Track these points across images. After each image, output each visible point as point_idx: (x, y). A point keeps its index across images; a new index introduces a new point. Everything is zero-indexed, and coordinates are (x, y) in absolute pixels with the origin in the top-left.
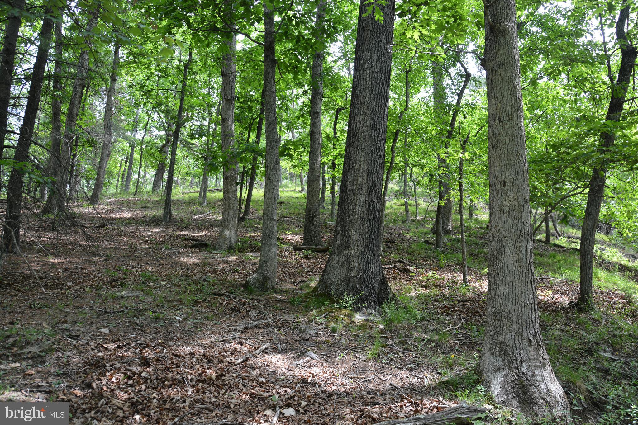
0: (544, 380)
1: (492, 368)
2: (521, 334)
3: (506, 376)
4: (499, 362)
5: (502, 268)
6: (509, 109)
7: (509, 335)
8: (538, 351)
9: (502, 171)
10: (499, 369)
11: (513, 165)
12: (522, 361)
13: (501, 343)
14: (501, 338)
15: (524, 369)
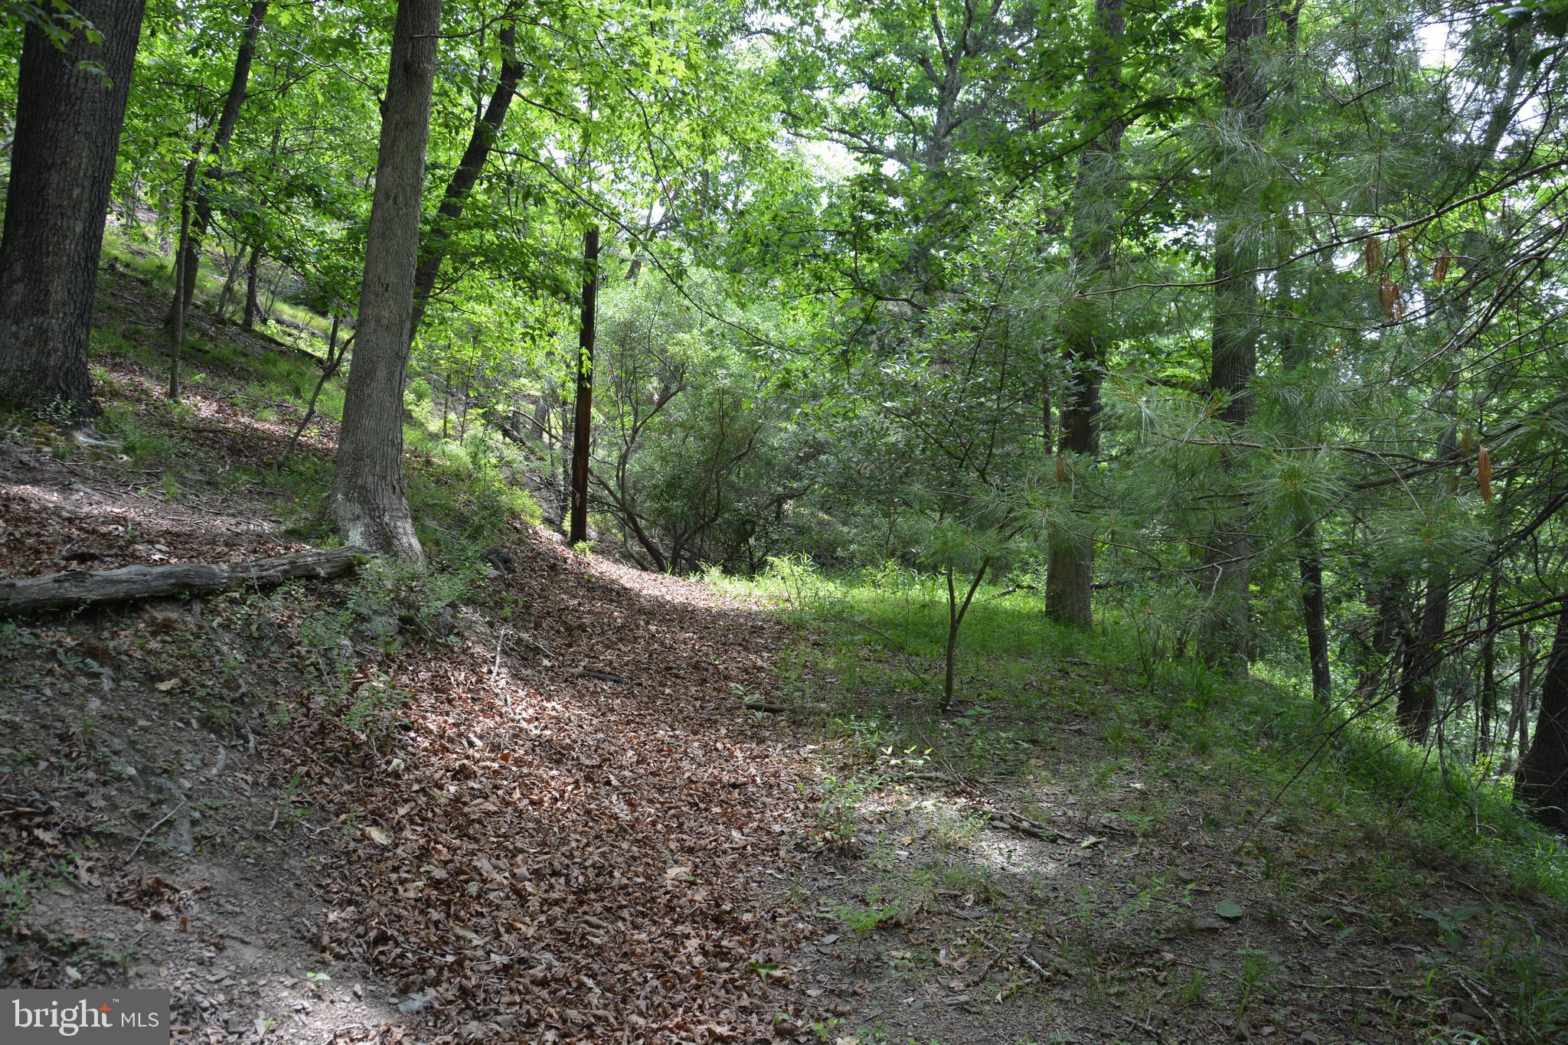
0: (405, 534)
1: (349, 516)
2: (384, 478)
3: (367, 526)
4: (358, 510)
5: (369, 396)
6: (408, 189)
7: (371, 479)
8: (400, 500)
9: (386, 271)
10: (358, 518)
11: (401, 265)
12: (384, 510)
13: (360, 487)
14: (360, 482)
15: (386, 519)
